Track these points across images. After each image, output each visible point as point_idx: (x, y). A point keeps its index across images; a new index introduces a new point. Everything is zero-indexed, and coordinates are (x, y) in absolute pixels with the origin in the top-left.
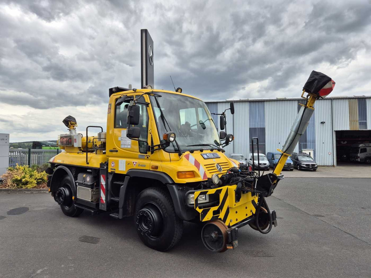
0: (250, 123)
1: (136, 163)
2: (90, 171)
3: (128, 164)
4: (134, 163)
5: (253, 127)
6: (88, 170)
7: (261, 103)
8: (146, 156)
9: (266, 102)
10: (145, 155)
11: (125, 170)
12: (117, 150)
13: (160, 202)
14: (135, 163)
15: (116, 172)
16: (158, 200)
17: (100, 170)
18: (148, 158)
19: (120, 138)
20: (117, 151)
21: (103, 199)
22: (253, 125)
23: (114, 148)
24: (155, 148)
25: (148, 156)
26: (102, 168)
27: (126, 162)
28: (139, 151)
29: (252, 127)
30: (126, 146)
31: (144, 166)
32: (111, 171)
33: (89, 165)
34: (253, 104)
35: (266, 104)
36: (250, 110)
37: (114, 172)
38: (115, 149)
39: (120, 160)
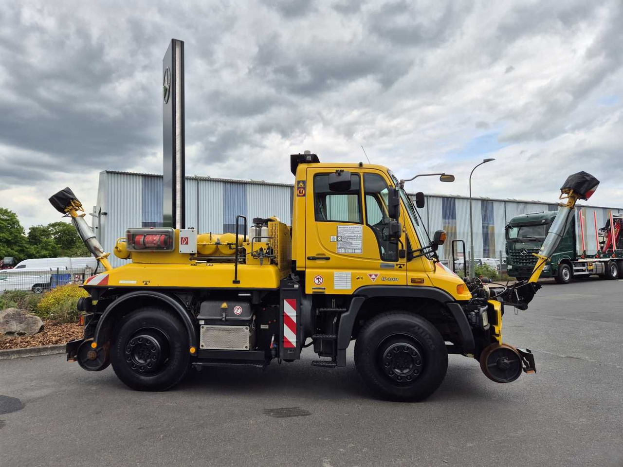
0: (225, 216)
1: (376, 275)
2: (249, 295)
3: (358, 278)
4: (371, 275)
5: (230, 223)
6: (240, 295)
7: (241, 186)
8: (397, 264)
9: (248, 185)
10: (395, 263)
11: (350, 288)
12: (327, 256)
13: (421, 330)
14: (373, 277)
15: (326, 293)
16: (417, 327)
17: (281, 291)
18: (400, 267)
19: (335, 237)
20: (328, 259)
21: (290, 340)
22: (230, 220)
23: (318, 253)
24: (415, 254)
25: (402, 266)
26: (284, 288)
27: (353, 276)
28: (380, 258)
29: (227, 223)
30: (350, 251)
31: (396, 280)
32: (313, 292)
33: (241, 285)
34: (229, 186)
35: (249, 189)
36: (224, 196)
37: (323, 292)
38: (324, 254)
39: (336, 273)
